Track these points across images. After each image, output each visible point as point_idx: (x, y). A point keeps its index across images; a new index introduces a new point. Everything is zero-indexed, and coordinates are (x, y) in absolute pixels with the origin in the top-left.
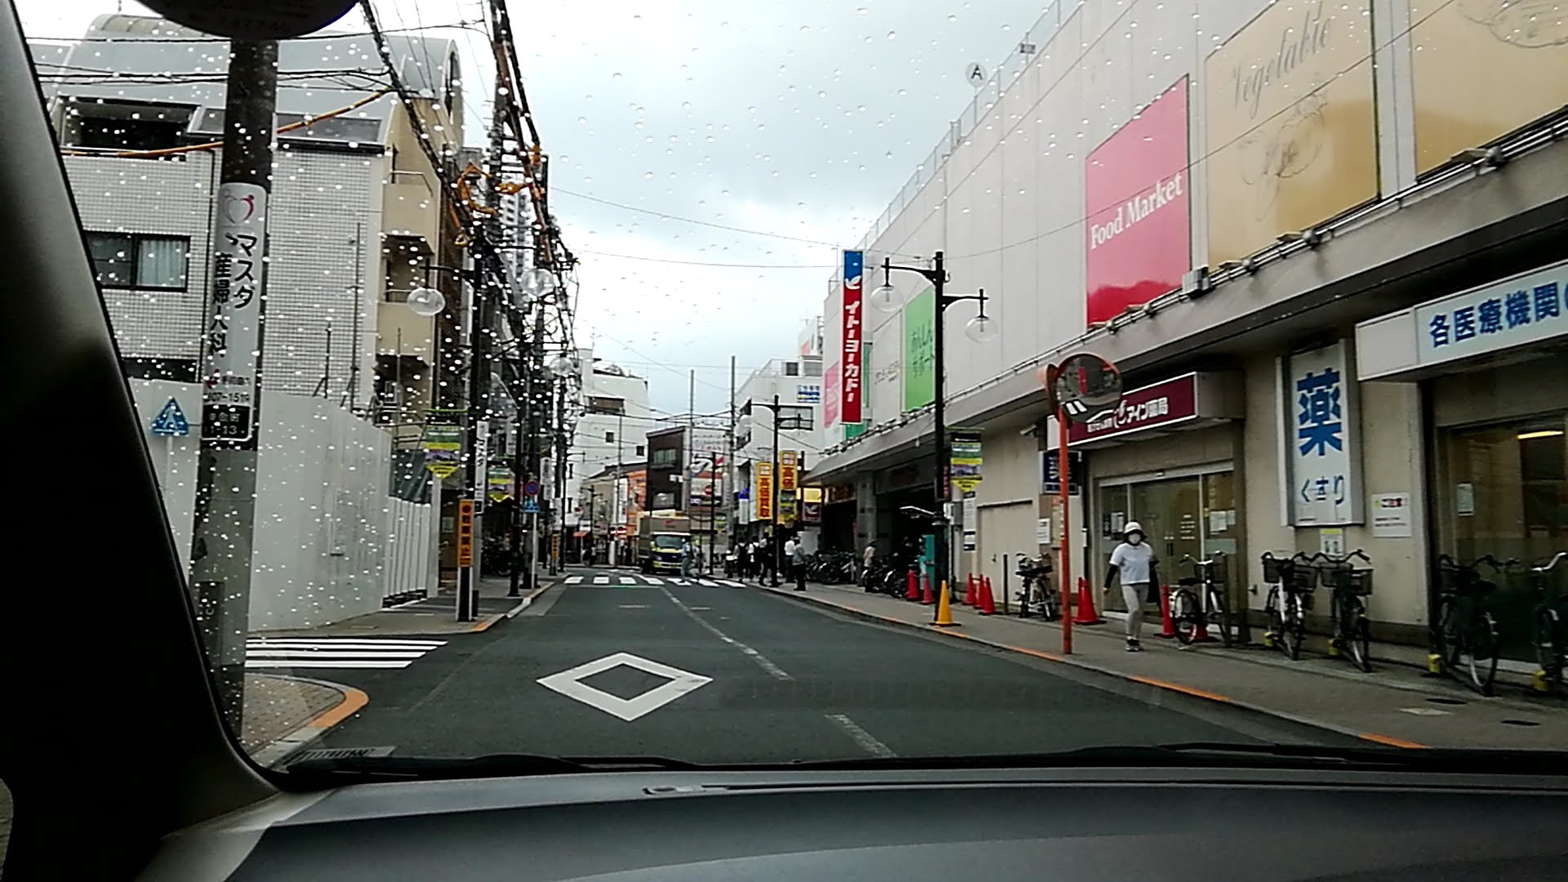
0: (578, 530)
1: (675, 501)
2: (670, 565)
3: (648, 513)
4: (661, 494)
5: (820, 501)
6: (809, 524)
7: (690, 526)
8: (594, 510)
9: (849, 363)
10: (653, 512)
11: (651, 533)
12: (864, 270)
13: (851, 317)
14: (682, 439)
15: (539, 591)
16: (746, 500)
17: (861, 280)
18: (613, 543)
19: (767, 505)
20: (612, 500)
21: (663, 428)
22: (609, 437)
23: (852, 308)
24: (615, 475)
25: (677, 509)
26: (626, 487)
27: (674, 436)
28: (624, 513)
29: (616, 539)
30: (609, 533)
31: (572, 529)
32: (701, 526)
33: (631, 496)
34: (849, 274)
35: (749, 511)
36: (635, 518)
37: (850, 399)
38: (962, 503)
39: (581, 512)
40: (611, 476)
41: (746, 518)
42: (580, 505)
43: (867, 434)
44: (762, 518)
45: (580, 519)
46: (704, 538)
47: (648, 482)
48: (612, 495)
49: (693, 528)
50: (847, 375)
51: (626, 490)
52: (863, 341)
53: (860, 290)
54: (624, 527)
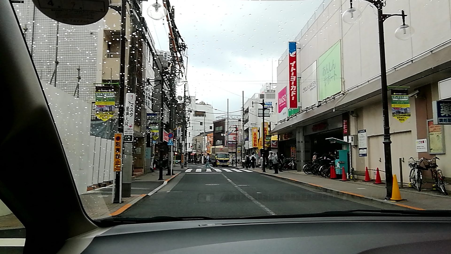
0: (192, 153)
1: (223, 142)
2: (222, 164)
3: (214, 147)
4: (218, 141)
5: (277, 140)
6: (273, 148)
7: (228, 151)
8: (197, 146)
9: (292, 85)
10: (216, 146)
11: (216, 153)
12: (297, 49)
13: (292, 68)
14: (224, 123)
15: (174, 176)
16: (248, 141)
17: (296, 53)
18: (203, 157)
19: (256, 142)
20: (202, 143)
21: (218, 120)
22: (201, 124)
23: (293, 64)
24: (203, 135)
25: (223, 145)
26: (207, 138)
27: (222, 122)
28: (206, 147)
29: (204, 155)
30: (202, 153)
31: (190, 153)
32: (232, 151)
33: (208, 142)
34: (291, 51)
35: (249, 145)
36: (210, 149)
37: (293, 99)
38: (357, 135)
39: (193, 147)
40: (202, 136)
41: (248, 147)
42: (192, 145)
43: (299, 112)
44: (254, 147)
45: (192, 150)
46: (233, 154)
47: (214, 137)
48: (203, 142)
49: (229, 151)
50: (291, 90)
51: (207, 140)
52: (297, 77)
53: (296, 57)
54: (206, 152)
